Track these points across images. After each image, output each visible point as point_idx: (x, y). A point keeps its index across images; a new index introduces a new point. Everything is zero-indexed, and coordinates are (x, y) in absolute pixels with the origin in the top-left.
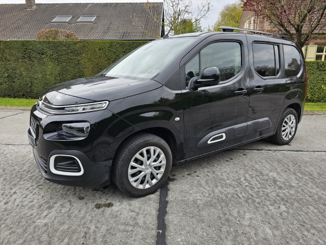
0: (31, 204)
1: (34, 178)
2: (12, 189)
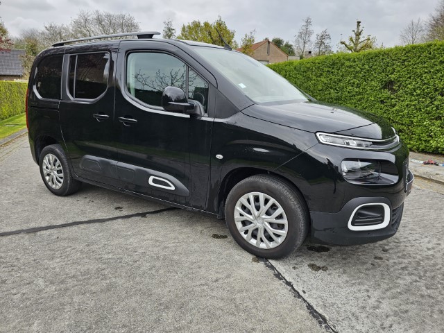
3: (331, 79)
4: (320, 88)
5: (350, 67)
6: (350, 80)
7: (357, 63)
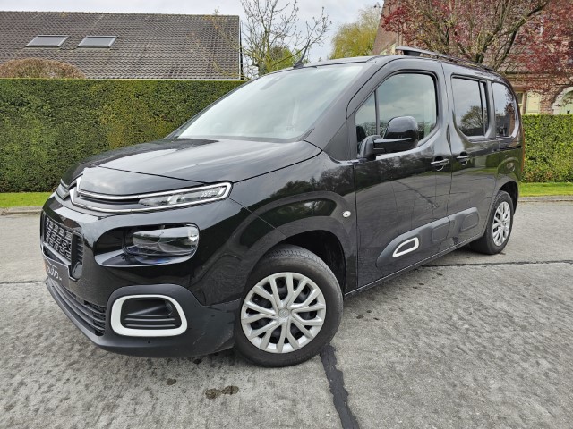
1: (55, 348)
2: (12, 376)
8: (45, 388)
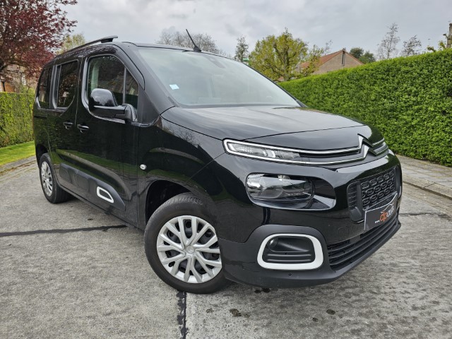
0: (410, 281)
3: (385, 88)
4: (373, 98)
5: (407, 72)
6: (406, 88)
7: (414, 68)
8: (407, 295)
